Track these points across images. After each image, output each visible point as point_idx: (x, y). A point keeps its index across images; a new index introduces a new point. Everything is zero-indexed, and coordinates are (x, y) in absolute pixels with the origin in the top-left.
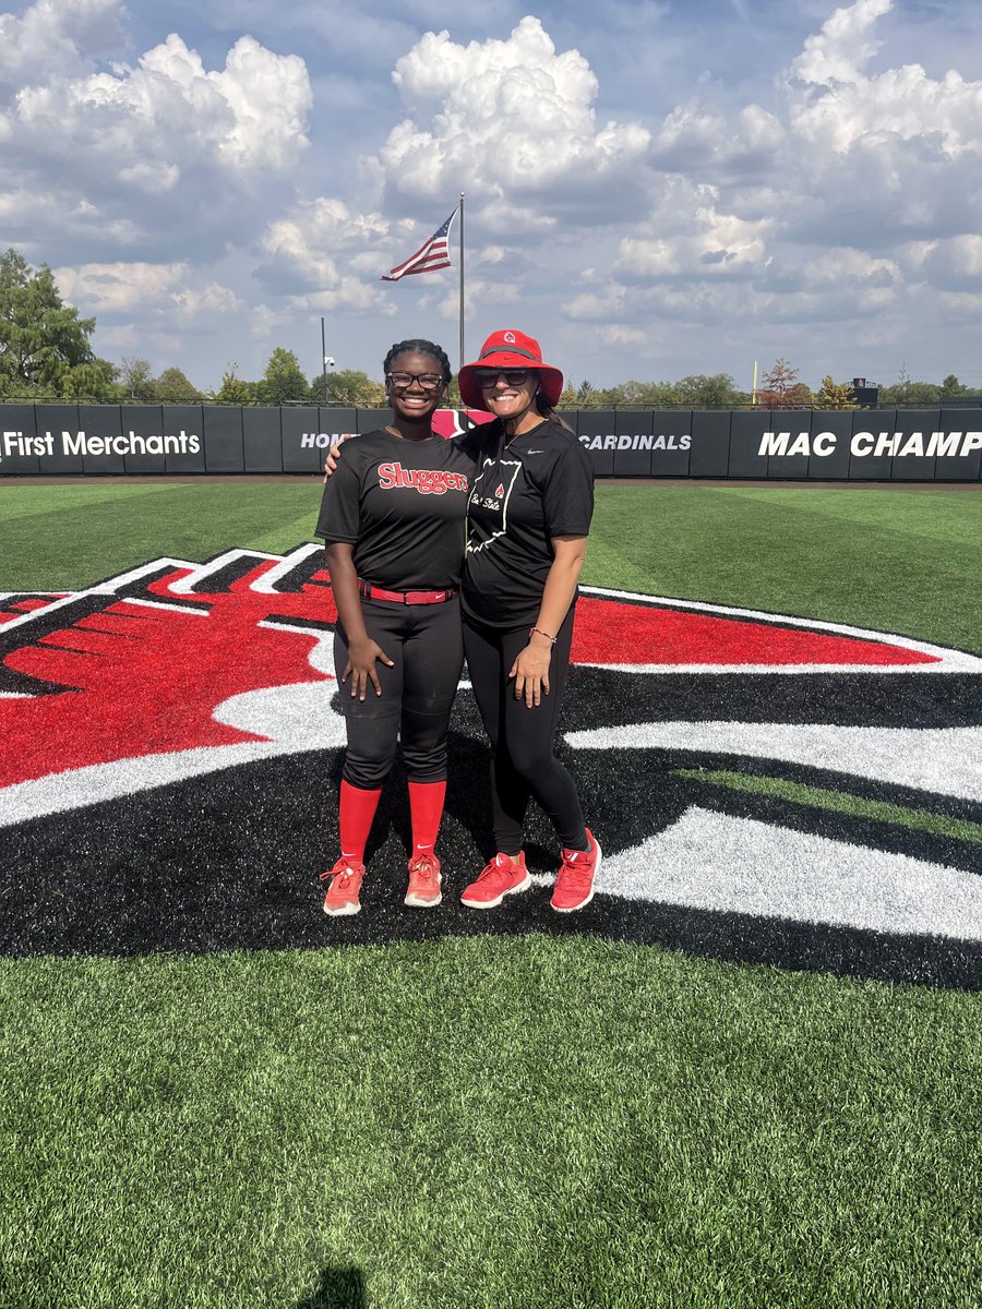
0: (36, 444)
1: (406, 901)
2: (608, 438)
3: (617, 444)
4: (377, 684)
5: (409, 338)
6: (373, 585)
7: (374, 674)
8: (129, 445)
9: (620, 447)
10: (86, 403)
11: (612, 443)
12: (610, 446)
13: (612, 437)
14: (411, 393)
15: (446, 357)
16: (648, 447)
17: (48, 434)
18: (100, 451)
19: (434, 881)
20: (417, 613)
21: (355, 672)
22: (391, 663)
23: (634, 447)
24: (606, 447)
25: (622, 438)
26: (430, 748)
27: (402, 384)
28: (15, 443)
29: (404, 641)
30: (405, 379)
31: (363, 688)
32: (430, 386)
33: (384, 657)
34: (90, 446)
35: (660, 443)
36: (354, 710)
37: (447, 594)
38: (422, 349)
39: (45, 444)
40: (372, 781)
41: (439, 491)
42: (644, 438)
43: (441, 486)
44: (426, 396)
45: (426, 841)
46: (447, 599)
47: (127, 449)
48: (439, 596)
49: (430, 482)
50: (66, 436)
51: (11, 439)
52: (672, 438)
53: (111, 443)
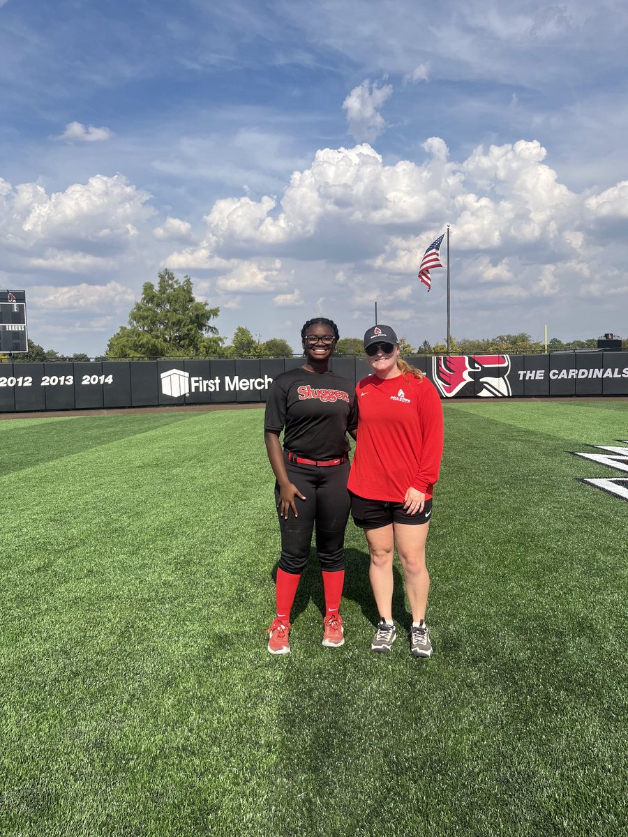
0: (210, 385)
1: (323, 643)
2: (571, 371)
3: (577, 375)
4: (295, 511)
5: (315, 317)
6: (298, 456)
7: (293, 504)
8: (264, 384)
9: (580, 376)
10: (212, 359)
11: (574, 374)
12: (573, 376)
13: (574, 370)
14: (319, 346)
15: (336, 326)
16: (600, 376)
17: (217, 378)
18: (247, 388)
19: (340, 632)
20: (323, 471)
21: (283, 503)
22: (304, 498)
23: (590, 377)
24: (570, 377)
25: (581, 371)
26: (333, 551)
27: (313, 342)
28: (197, 384)
29: (316, 488)
30: (313, 339)
31: (287, 512)
32: (328, 342)
33: (299, 494)
34: (241, 384)
35: (609, 374)
36: (287, 527)
37: (341, 460)
38: (323, 323)
39: (215, 384)
40: (296, 568)
41: (333, 400)
42: (596, 370)
43: (334, 397)
44: (326, 348)
45: (334, 606)
46: (341, 463)
47: (263, 386)
48: (336, 462)
49: (327, 395)
50: (227, 379)
51: (196, 382)
52: (617, 370)
53: (254, 383)
